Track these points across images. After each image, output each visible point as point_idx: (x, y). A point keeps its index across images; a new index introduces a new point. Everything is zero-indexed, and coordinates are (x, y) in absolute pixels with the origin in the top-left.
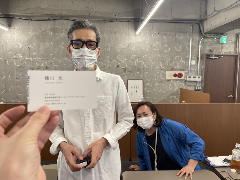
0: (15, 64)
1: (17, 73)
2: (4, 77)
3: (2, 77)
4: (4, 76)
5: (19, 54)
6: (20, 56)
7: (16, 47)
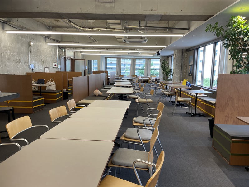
0: (6, 57)
1: (7, 63)
5: (8, 50)
7: (7, 44)
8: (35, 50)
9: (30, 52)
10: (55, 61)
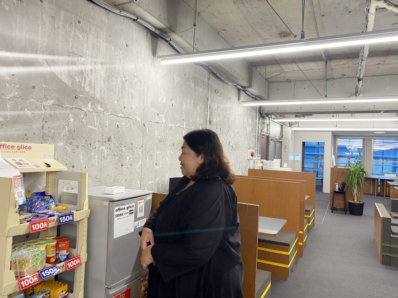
0: (156, 134)
1: (158, 152)
2: (140, 162)
3: (138, 162)
4: (141, 160)
5: (162, 115)
6: (163, 119)
7: (160, 99)
8: (218, 120)
9: (210, 122)
10: (252, 146)
